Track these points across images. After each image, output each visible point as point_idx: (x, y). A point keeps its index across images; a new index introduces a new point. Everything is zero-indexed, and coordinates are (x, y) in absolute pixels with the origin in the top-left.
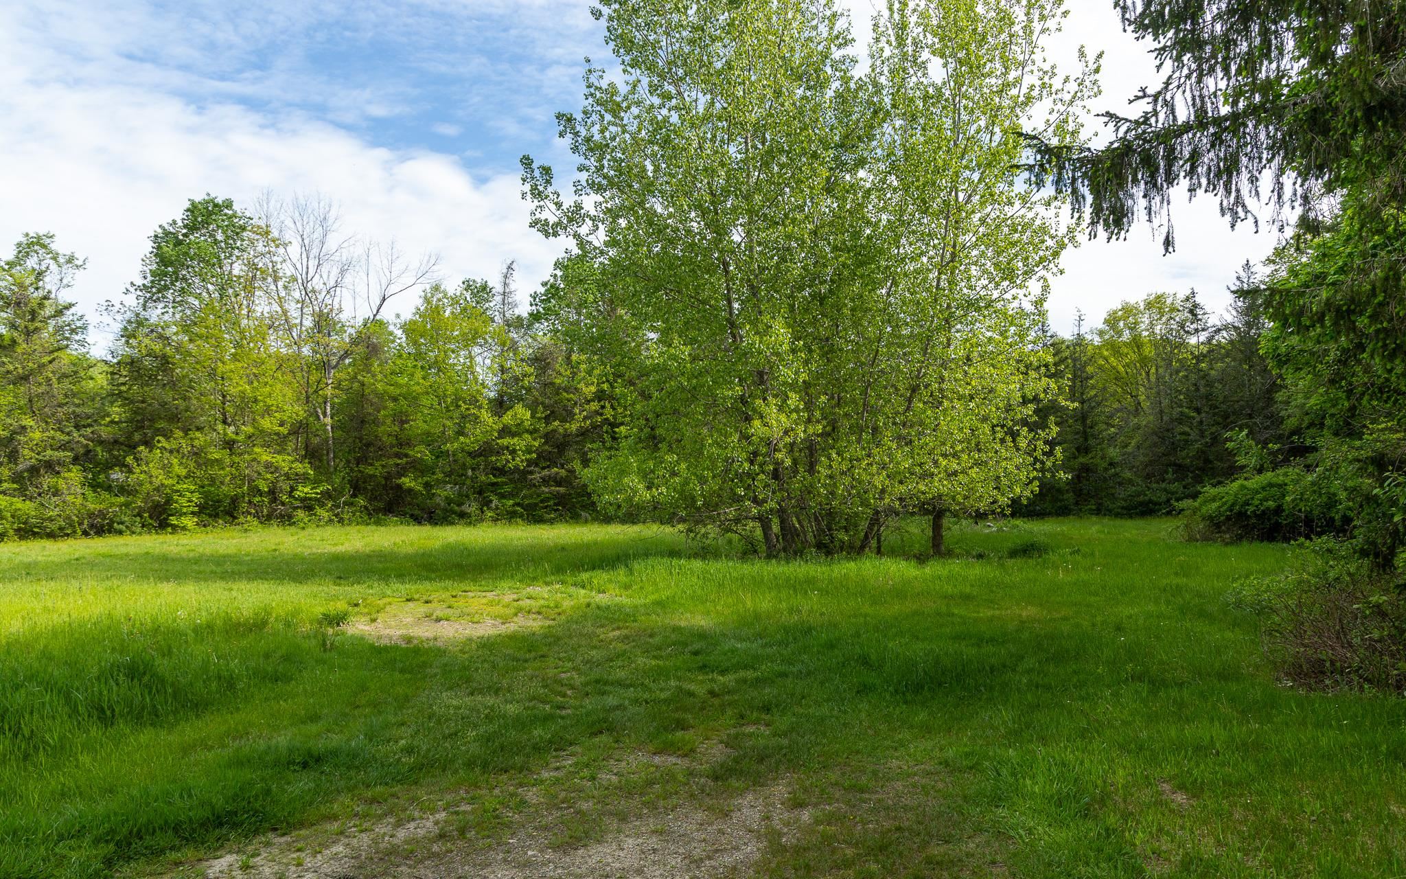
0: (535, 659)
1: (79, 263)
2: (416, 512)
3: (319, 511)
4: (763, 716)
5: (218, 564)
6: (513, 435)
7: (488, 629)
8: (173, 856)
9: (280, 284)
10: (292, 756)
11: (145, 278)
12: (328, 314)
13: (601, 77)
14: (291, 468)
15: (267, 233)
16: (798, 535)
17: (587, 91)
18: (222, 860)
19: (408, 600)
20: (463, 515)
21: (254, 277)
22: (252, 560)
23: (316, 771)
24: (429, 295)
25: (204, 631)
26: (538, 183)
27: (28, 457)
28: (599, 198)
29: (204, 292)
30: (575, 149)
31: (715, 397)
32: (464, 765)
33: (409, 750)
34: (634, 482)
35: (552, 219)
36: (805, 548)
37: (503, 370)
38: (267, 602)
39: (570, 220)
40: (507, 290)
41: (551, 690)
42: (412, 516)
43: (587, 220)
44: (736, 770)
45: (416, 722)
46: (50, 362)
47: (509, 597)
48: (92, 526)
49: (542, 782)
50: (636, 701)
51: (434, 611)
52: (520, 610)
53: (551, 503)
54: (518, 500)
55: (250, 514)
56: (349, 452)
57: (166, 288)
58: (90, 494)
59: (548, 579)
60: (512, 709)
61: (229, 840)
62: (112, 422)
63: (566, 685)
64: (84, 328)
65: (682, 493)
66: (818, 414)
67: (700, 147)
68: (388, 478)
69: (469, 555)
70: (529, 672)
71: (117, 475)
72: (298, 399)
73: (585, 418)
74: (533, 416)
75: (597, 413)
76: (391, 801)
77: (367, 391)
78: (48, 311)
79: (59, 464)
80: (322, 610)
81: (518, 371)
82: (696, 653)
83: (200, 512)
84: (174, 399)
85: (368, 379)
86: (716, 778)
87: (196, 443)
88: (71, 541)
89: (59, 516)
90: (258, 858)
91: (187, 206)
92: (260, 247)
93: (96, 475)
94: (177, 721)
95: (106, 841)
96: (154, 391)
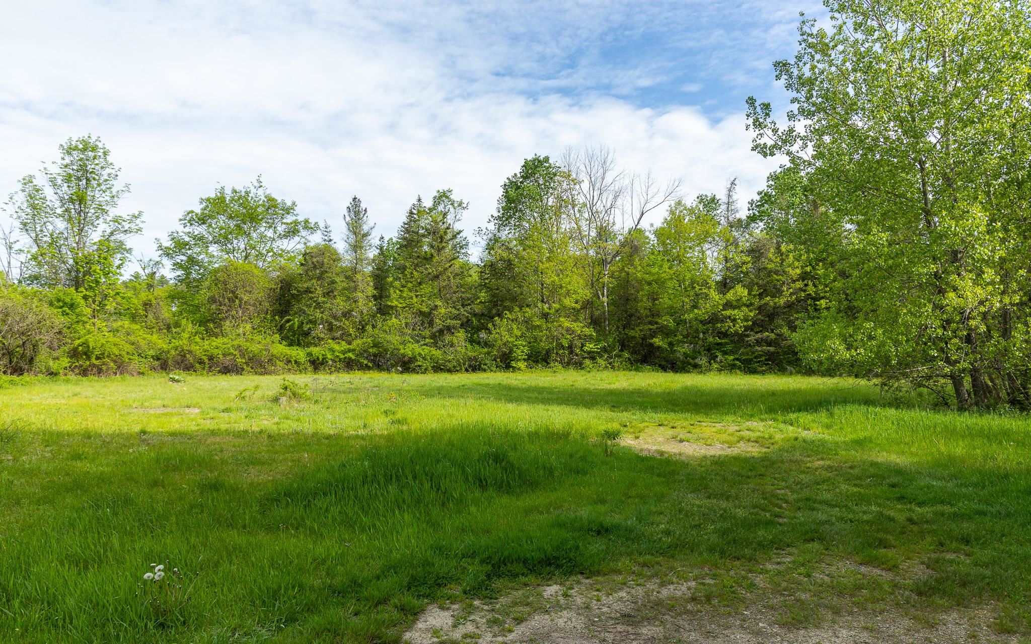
0: (755, 476)
1: (464, 205)
2: (663, 363)
3: (599, 360)
4: (963, 547)
5: (540, 393)
6: (734, 308)
7: (717, 450)
8: (523, 579)
9: (576, 209)
10: (590, 526)
11: (499, 212)
12: (606, 227)
13: (813, 25)
14: (582, 332)
15: (569, 176)
16: (990, 392)
17: (800, 38)
18: (551, 588)
19: (660, 425)
20: (695, 366)
21: (561, 206)
22: (559, 392)
23: (606, 538)
24: (674, 208)
25: (534, 436)
26: (759, 117)
27: (438, 324)
28: (809, 122)
29: (531, 218)
30: (789, 86)
31: (909, 274)
32: (707, 549)
33: (668, 533)
34: (836, 345)
35: (770, 143)
36: (997, 404)
37: (727, 260)
38: (570, 420)
39: (785, 142)
40: (731, 201)
41: (770, 502)
42: (660, 366)
43: (798, 140)
44: (939, 589)
45: (670, 513)
46: (450, 267)
47: (733, 428)
48: (470, 366)
49: (767, 572)
50: (841, 519)
51: (679, 434)
52: (741, 439)
53: (763, 358)
54: (737, 356)
55: (557, 361)
56: (618, 321)
57: (510, 217)
58: (469, 346)
59: (763, 417)
60: (740, 513)
61: (555, 575)
62: (481, 302)
63: (781, 499)
64: (467, 245)
65: (877, 354)
66: (1014, 286)
67: (900, 68)
68: (644, 338)
69: (702, 395)
70: (751, 486)
71: (483, 335)
72: (587, 285)
73: (791, 294)
74: (749, 294)
75: (801, 290)
76: (656, 567)
77: (630, 279)
78: (449, 236)
79: (454, 328)
80: (604, 428)
81: (738, 260)
82: (893, 486)
83: (528, 359)
84: (514, 287)
85: (631, 270)
86: (920, 594)
87: (527, 315)
88: (459, 375)
89: (454, 359)
90: (573, 591)
91: (523, 164)
92: (565, 186)
93: (472, 335)
94: (522, 493)
95: (487, 563)
96: (503, 282)
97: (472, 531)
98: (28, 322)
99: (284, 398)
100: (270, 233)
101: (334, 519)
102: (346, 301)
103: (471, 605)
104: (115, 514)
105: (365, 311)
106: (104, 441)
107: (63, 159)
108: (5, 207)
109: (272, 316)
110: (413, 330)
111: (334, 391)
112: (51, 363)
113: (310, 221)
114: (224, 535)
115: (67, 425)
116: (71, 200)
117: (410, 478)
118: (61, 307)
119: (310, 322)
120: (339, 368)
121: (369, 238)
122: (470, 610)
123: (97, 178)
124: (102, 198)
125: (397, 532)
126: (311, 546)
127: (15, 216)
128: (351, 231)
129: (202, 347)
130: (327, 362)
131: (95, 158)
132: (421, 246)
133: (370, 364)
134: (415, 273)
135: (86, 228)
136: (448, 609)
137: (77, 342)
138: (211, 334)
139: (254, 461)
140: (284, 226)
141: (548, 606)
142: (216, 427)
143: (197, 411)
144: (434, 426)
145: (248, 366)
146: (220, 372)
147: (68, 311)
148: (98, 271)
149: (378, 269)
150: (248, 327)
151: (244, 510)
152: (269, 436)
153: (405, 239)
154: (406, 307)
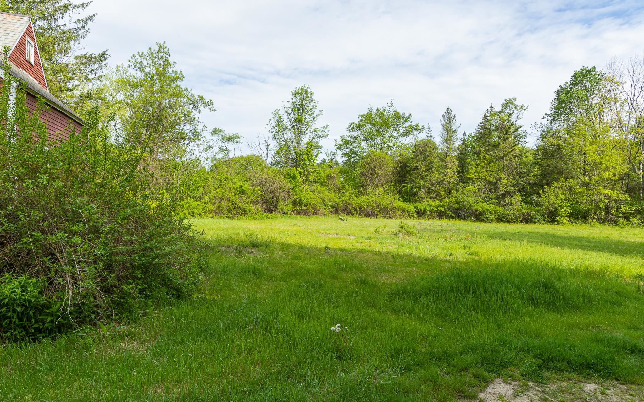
1: (525, 108)
3: (633, 219)
5: (579, 241)
8: (567, 375)
9: (618, 104)
10: (625, 345)
11: (552, 111)
14: (618, 197)
15: (613, 79)
18: (591, 385)
21: (604, 103)
22: (596, 241)
23: (639, 357)
25: (574, 272)
27: (502, 190)
29: (578, 114)
38: (606, 263)
46: (512, 151)
48: (524, 219)
55: (594, 218)
57: (561, 114)
58: (524, 206)
61: (594, 377)
62: (534, 175)
64: (525, 136)
71: (534, 198)
72: (624, 162)
78: (513, 129)
79: (513, 193)
80: (637, 272)
83: (570, 216)
84: (561, 164)
87: (570, 184)
88: (515, 225)
89: (512, 214)
90: (609, 391)
91: (573, 74)
92: (609, 87)
93: (527, 198)
94: (565, 313)
95: (539, 358)
96: (552, 161)
97: (527, 334)
98: (275, 186)
99: (401, 234)
100: (395, 134)
101: (432, 312)
102: (439, 174)
103: (526, 385)
104: (315, 292)
105: (451, 181)
106: (308, 251)
107: (292, 99)
108: (267, 126)
109: (394, 184)
110: (484, 193)
111: (431, 231)
112: (284, 207)
113: (419, 125)
114: (370, 312)
115: (291, 241)
116: (295, 121)
117: (482, 292)
118: (289, 178)
119: (417, 187)
120: (434, 217)
121: (456, 134)
122: (526, 388)
123: (307, 108)
124: (309, 119)
125: (474, 326)
126: (419, 326)
127: (271, 131)
128: (444, 130)
129: (357, 201)
130: (426, 212)
131: (307, 97)
132: (492, 138)
133: (454, 215)
134: (486, 156)
135: (301, 136)
136: (510, 384)
137: (296, 197)
138: (361, 194)
139: (384, 270)
140: (404, 129)
141: (588, 398)
142: (364, 248)
143: (353, 238)
144: (497, 258)
145: (380, 213)
146: (365, 216)
147: (292, 180)
148: (306, 159)
149: (461, 154)
150: (381, 190)
151: (380, 298)
152: (393, 256)
153: (480, 133)
154: (479, 178)
